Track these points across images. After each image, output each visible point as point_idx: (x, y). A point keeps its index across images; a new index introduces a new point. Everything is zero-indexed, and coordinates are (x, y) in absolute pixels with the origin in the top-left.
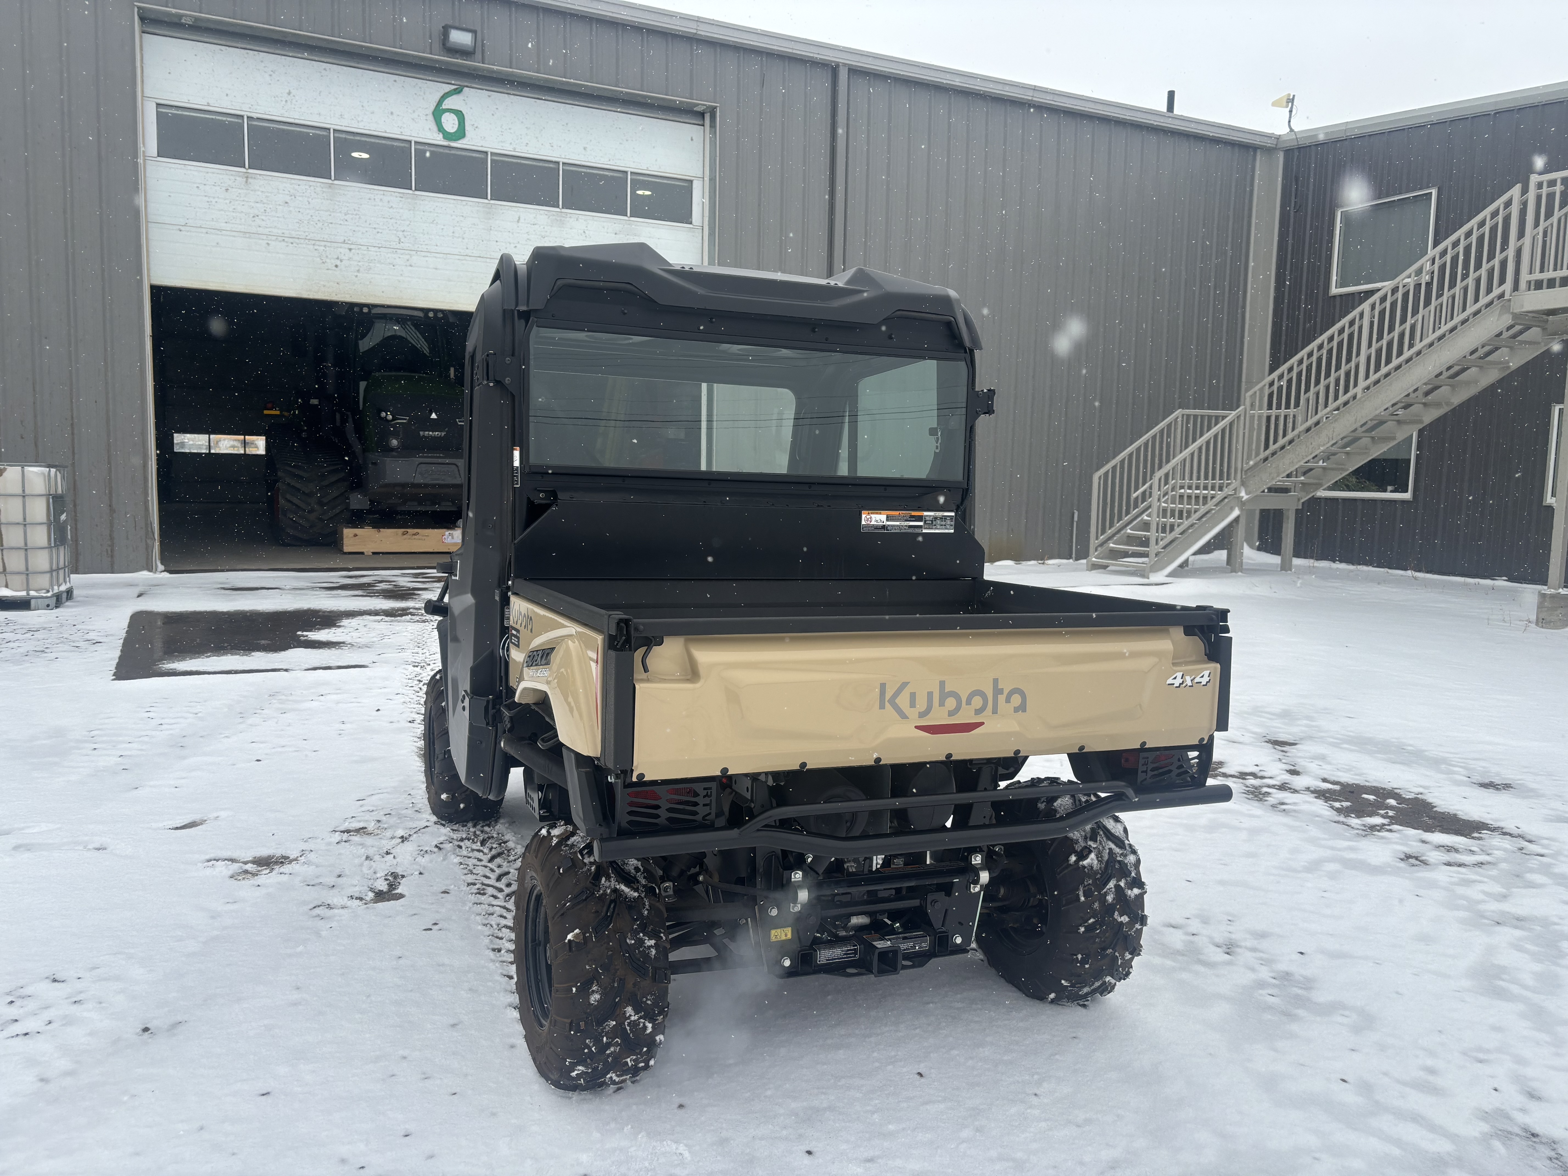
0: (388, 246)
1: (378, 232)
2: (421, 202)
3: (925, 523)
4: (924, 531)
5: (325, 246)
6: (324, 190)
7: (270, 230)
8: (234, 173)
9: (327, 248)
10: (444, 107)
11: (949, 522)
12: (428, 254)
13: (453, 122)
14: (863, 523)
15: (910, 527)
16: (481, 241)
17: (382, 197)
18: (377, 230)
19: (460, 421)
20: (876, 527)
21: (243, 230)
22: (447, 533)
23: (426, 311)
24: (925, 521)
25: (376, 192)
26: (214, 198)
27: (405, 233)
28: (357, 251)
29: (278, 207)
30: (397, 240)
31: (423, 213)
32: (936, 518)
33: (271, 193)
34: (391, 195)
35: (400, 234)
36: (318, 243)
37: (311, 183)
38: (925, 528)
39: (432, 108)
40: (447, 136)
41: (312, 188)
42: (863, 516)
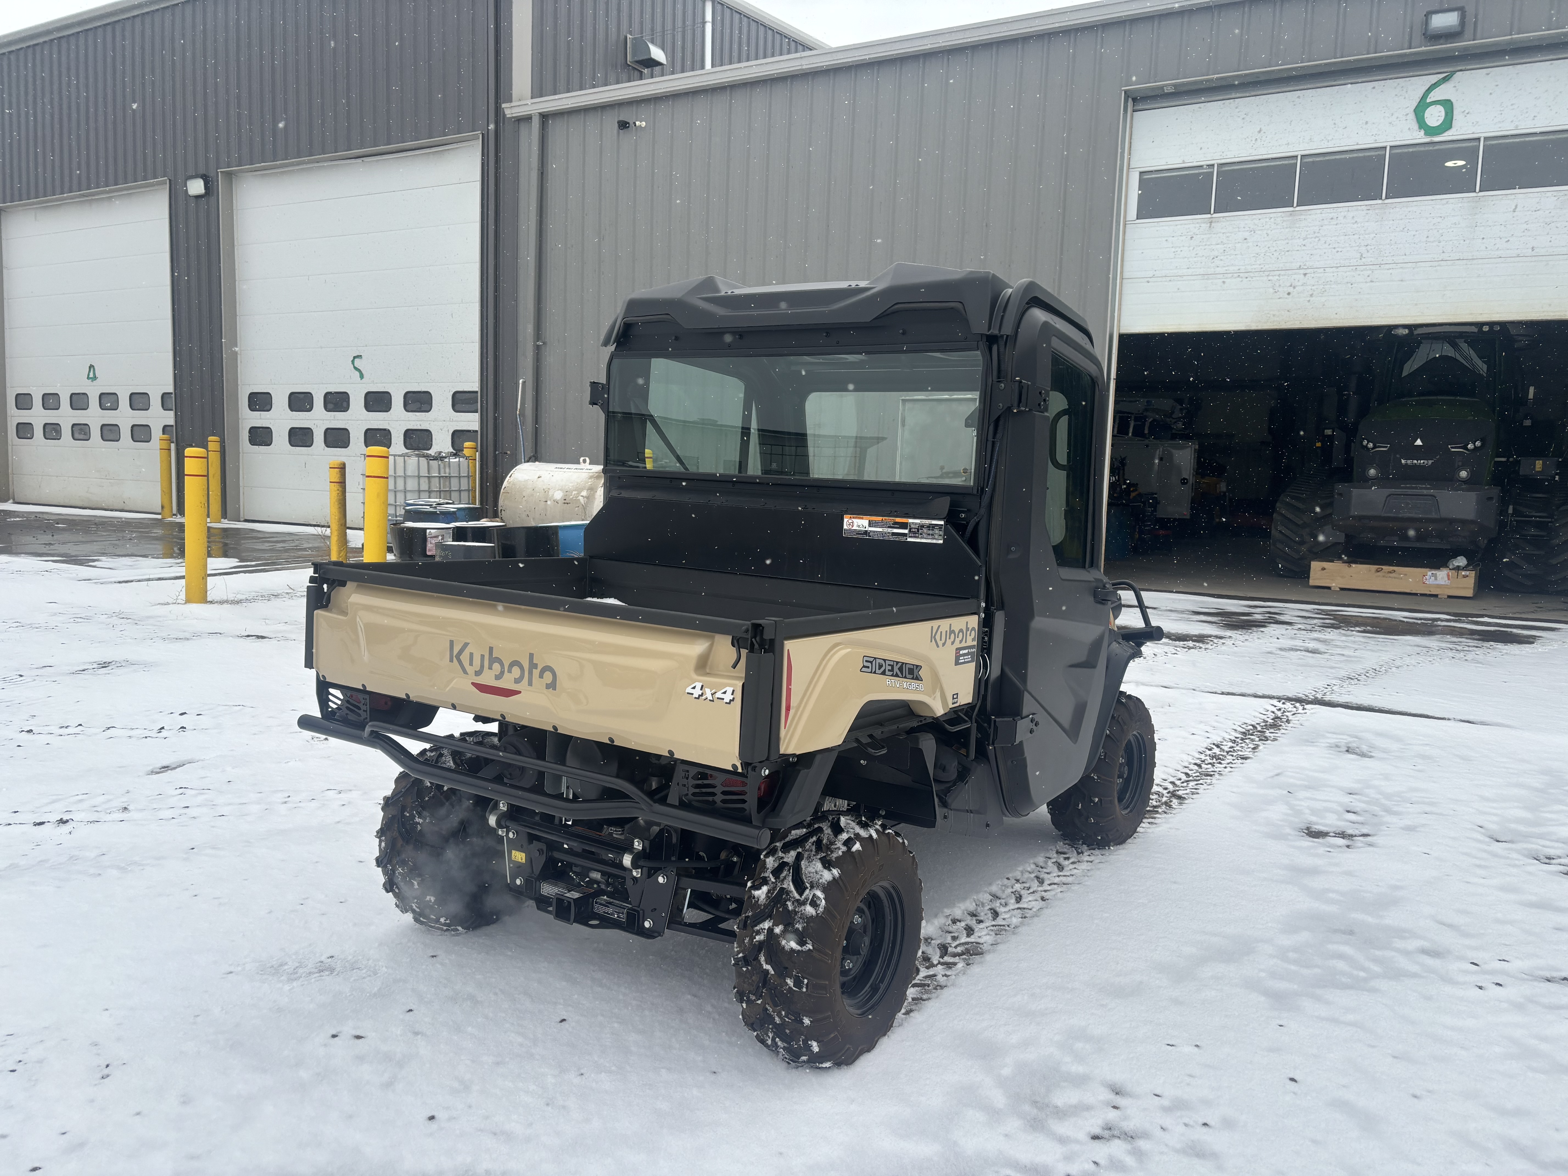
0: (1349, 264)
1: (1338, 252)
2: (1392, 211)
3: (910, 531)
4: (909, 540)
5: (1279, 275)
6: (1284, 219)
7: (1226, 268)
8: (1199, 221)
9: (1281, 277)
10: (1428, 100)
11: (937, 531)
12: (1394, 266)
13: (1439, 114)
14: (845, 527)
15: (894, 534)
16: (1462, 242)
17: (1346, 213)
18: (1336, 250)
19: (1452, 448)
20: (858, 533)
21: (1203, 273)
22: (1430, 573)
23: (1480, 325)
24: (910, 529)
25: (1340, 210)
26: (1180, 247)
27: (1369, 248)
28: (1312, 275)
29: (1237, 245)
30: (1359, 255)
31: (1391, 222)
32: (922, 526)
33: (1231, 233)
34: (1357, 210)
35: (1363, 249)
36: (1272, 273)
37: (1272, 215)
38: (910, 537)
39: (1415, 104)
40: (1430, 131)
41: (1272, 220)
42: (845, 520)
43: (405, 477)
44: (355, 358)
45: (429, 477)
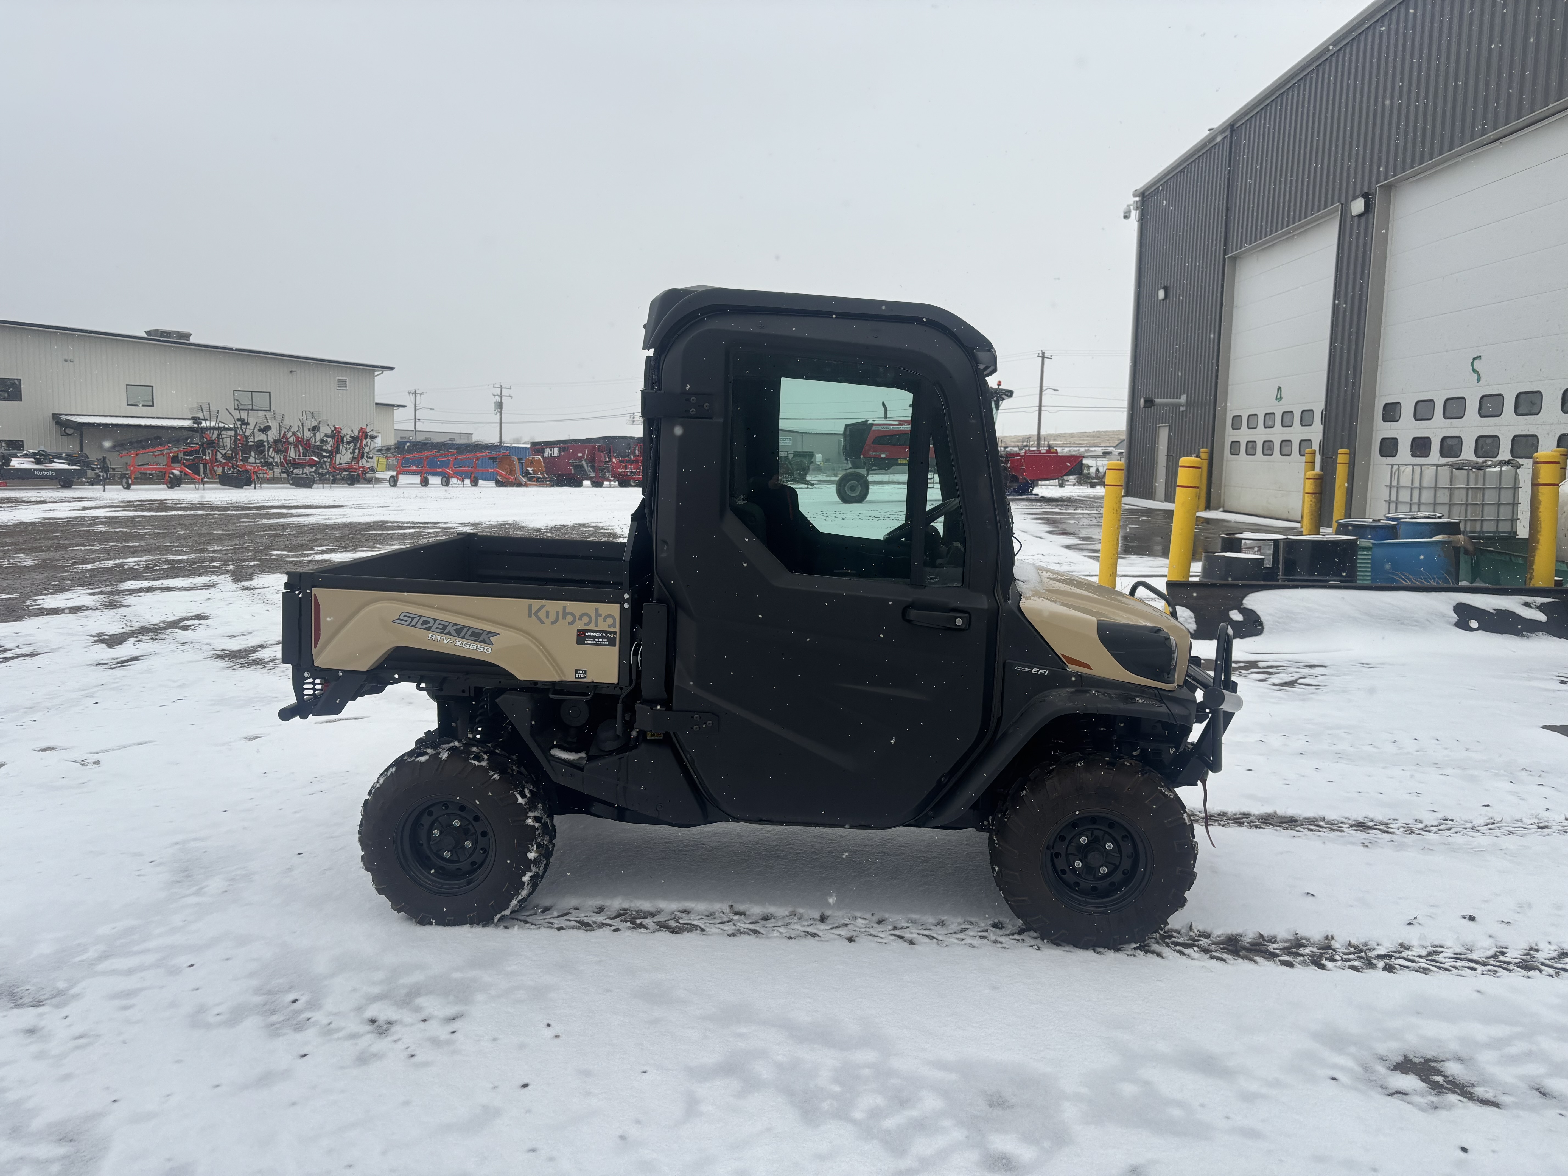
43: (1421, 488)
44: (1474, 359)
45: (1451, 489)
